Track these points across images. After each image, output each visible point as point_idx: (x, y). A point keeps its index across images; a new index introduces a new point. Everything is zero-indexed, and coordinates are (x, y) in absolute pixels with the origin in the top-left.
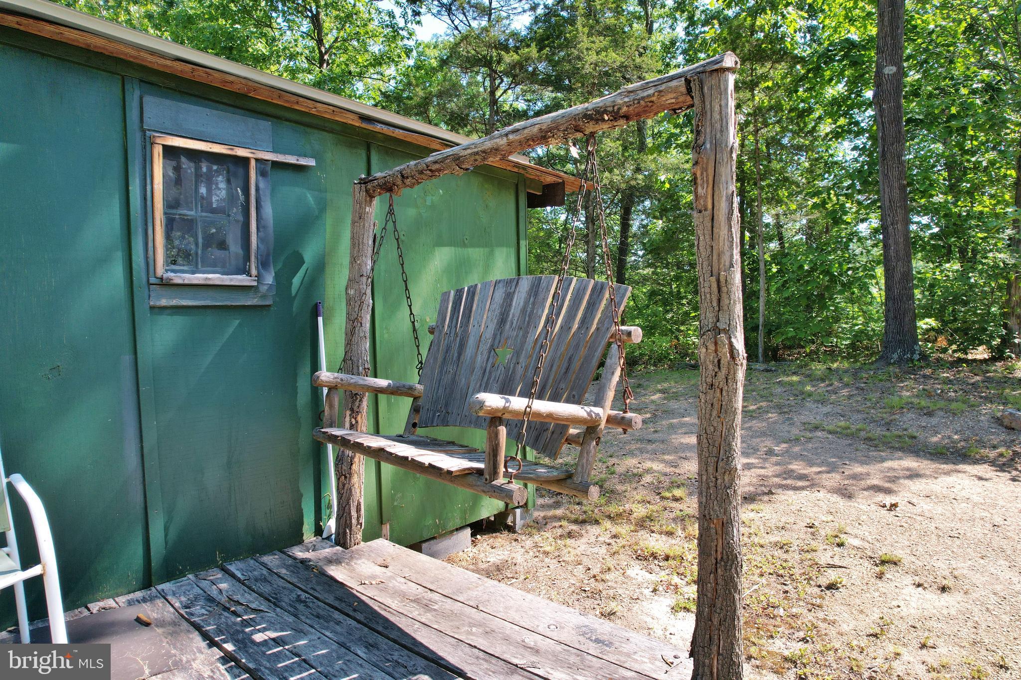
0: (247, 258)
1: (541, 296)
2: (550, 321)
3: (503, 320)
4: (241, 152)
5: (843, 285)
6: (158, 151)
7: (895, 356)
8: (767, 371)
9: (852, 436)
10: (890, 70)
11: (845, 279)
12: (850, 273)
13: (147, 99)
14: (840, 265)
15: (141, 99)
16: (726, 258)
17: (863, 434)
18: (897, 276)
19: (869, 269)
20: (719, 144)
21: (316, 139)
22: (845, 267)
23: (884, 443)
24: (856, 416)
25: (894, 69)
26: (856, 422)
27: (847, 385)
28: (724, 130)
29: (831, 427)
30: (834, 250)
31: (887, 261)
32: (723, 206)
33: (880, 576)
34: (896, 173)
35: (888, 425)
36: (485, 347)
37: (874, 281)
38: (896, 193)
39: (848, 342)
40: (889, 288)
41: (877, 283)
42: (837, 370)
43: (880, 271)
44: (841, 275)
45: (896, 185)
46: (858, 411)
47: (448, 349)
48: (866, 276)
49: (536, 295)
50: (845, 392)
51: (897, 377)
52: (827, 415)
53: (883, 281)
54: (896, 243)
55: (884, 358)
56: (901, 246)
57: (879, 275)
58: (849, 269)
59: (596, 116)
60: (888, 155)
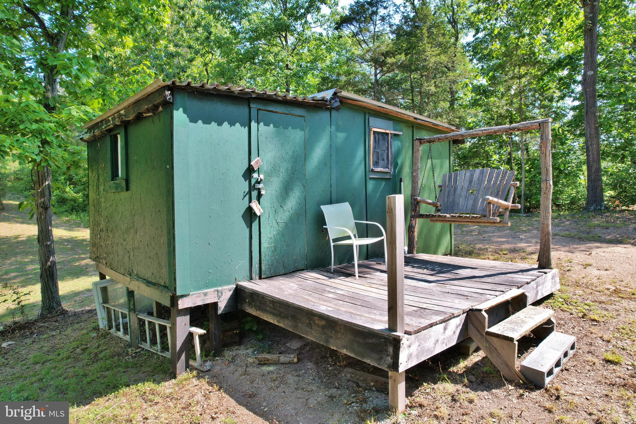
0: (388, 164)
1: (484, 175)
2: (490, 181)
3: (471, 182)
4: (387, 132)
5: (566, 174)
6: (372, 132)
7: (592, 208)
8: (527, 216)
9: (572, 237)
10: (590, 73)
11: (567, 172)
12: (569, 169)
13: (370, 118)
14: (565, 165)
15: (369, 118)
16: (548, 164)
17: (577, 236)
18: (593, 170)
19: (579, 166)
20: (547, 139)
21: (402, 126)
22: (567, 166)
23: (586, 239)
24: (573, 231)
25: (592, 72)
26: (574, 233)
27: (568, 220)
28: (548, 135)
29: (563, 234)
30: (561, 158)
31: (588, 163)
32: (548, 152)
33: (585, 268)
34: (593, 122)
35: (588, 233)
36: (465, 190)
37: (581, 173)
38: (593, 131)
39: (568, 202)
40: (589, 176)
41: (583, 174)
42: (563, 215)
43: (585, 168)
44: (565, 170)
45: (593, 127)
46: (575, 229)
47: (449, 192)
48: (577, 170)
49: (483, 174)
50: (568, 223)
51: (593, 216)
52: (560, 230)
53: (586, 174)
54: (593, 154)
55: (586, 209)
56: (595, 156)
57: (584, 169)
58: (569, 167)
59: (514, 129)
60: (589, 113)
